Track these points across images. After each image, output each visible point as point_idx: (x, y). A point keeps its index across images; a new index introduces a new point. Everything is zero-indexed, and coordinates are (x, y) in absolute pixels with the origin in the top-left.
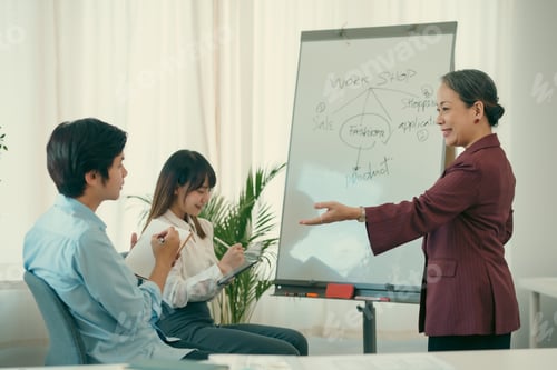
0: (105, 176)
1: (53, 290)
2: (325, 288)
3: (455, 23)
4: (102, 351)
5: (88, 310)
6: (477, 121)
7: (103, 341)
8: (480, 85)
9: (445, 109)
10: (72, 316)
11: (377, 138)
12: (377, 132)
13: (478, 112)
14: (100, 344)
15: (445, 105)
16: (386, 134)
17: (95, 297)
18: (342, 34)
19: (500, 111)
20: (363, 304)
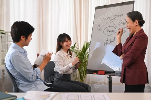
0: (26, 38)
1: (7, 69)
2: (98, 72)
3: (134, 1)
4: (22, 86)
5: (16, 75)
6: (136, 26)
7: (22, 84)
8: (137, 15)
9: (128, 23)
10: (13, 76)
11: (113, 32)
12: (113, 31)
13: (136, 23)
14: (21, 84)
15: (127, 22)
16: (115, 32)
17: (18, 71)
18: (105, 7)
19: (144, 22)
20: (109, 76)
